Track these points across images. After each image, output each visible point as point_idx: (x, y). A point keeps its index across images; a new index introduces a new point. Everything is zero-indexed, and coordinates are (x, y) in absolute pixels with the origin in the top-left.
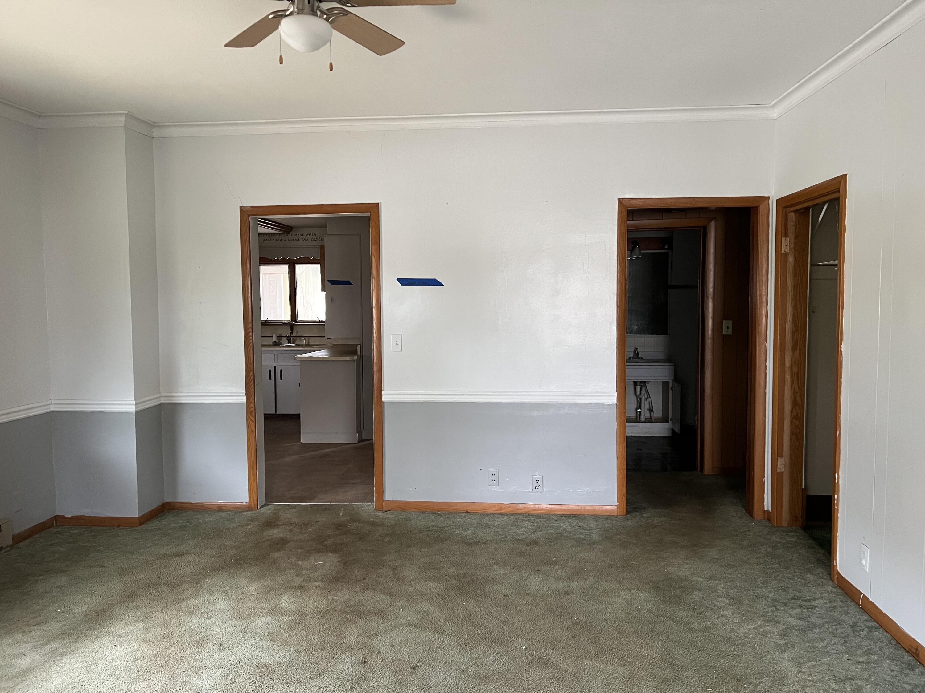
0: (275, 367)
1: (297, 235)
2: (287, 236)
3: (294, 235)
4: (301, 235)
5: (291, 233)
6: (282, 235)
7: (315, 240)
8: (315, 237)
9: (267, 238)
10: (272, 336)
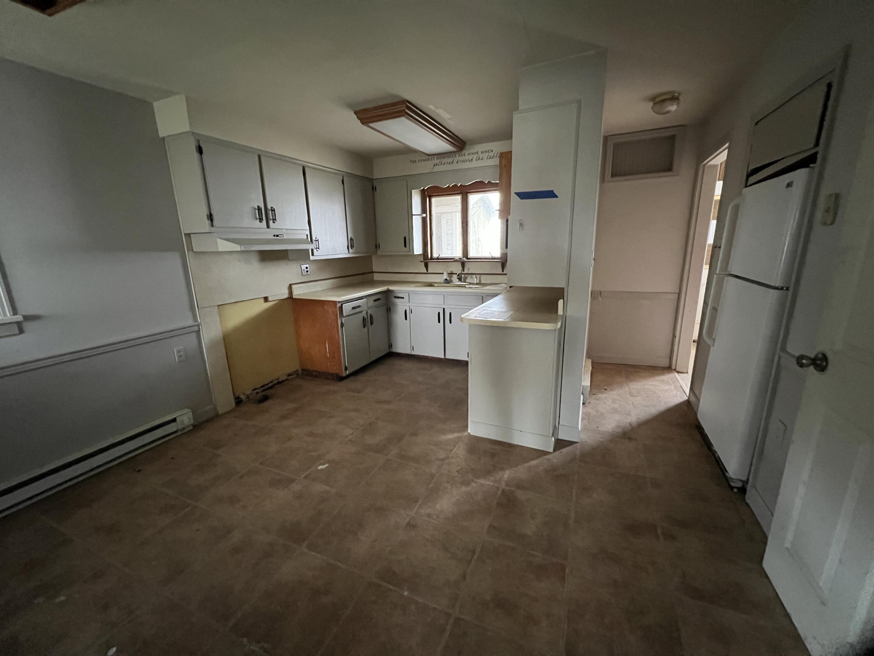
0: (444, 309)
1: (471, 154)
2: (459, 157)
3: (467, 154)
4: (475, 153)
5: (464, 152)
6: (454, 156)
7: (491, 158)
8: (491, 154)
9: (438, 161)
10: (443, 273)
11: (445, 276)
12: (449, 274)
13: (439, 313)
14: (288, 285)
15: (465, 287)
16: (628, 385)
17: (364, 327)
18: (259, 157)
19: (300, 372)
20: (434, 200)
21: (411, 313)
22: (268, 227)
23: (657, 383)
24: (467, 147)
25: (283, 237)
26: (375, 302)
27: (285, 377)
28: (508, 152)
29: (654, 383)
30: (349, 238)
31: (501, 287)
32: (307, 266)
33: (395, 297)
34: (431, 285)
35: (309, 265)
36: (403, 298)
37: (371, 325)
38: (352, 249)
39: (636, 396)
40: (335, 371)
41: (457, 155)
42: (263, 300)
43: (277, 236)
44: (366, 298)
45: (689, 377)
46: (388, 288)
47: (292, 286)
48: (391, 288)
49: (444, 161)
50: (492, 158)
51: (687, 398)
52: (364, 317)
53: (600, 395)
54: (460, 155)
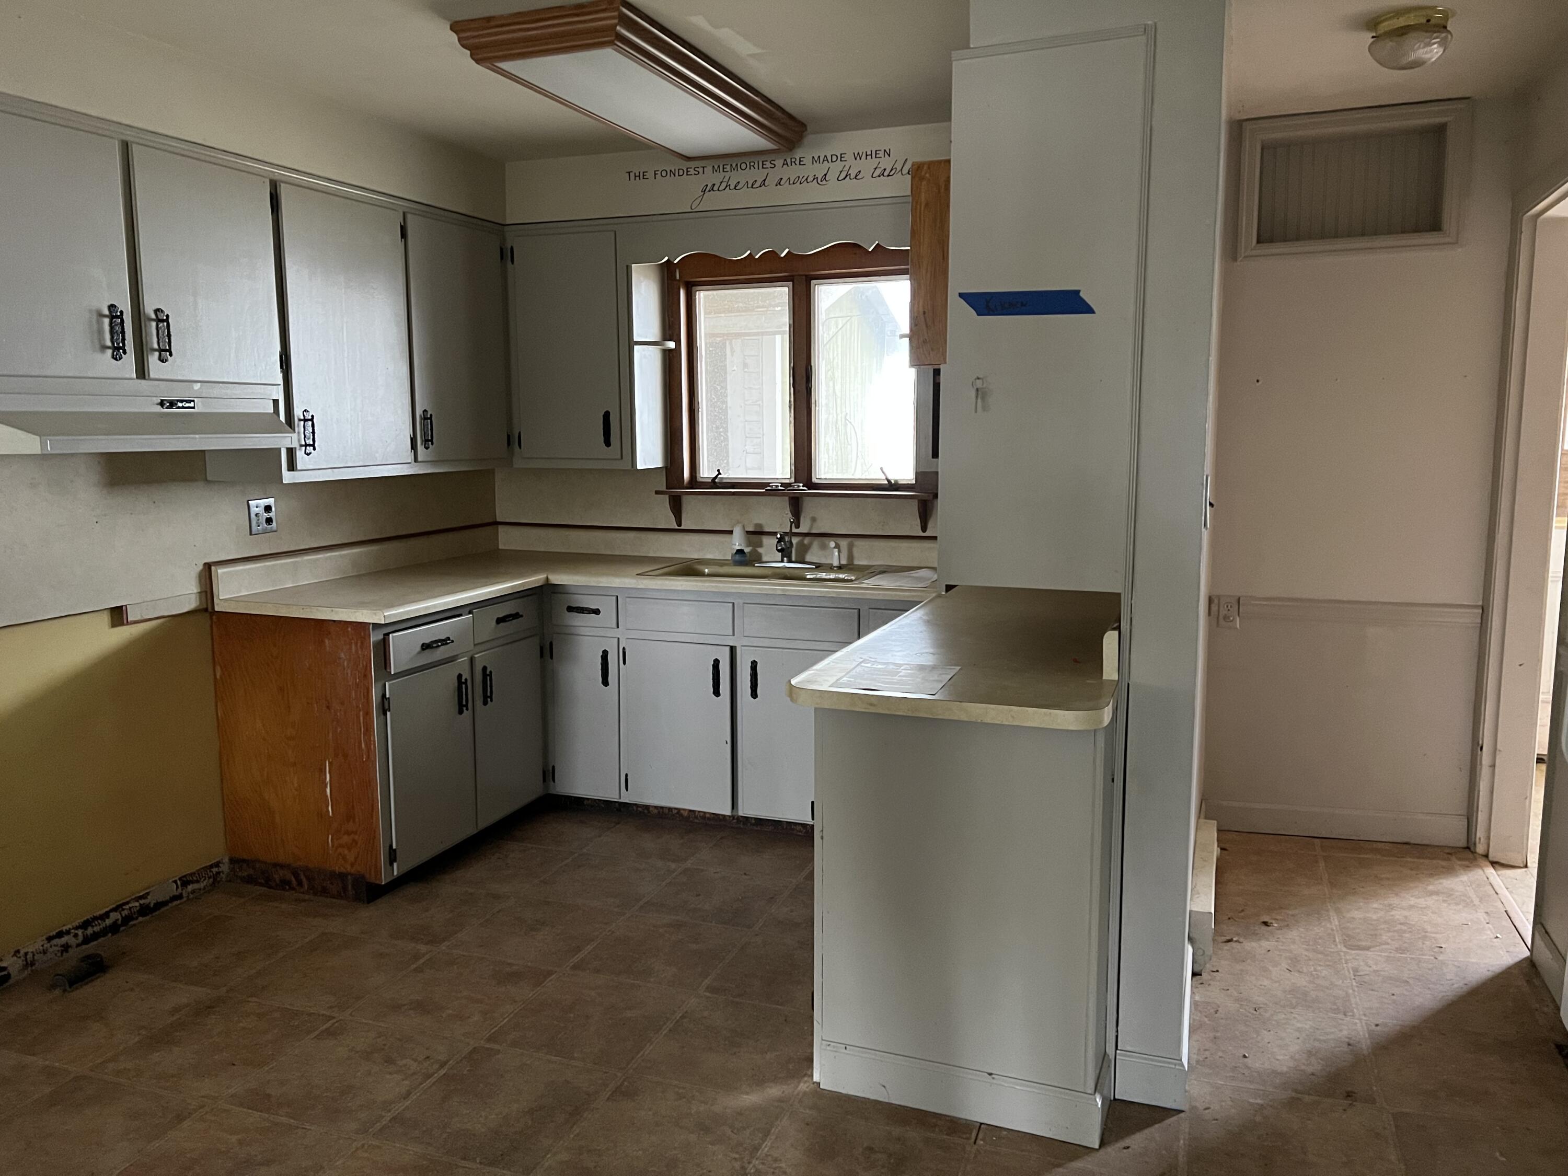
0: (733, 650)
1: (821, 161)
2: (785, 166)
3: (807, 160)
4: (834, 158)
5: (798, 154)
6: (768, 165)
7: (886, 174)
8: (886, 163)
9: (716, 178)
10: (731, 532)
11: (737, 541)
12: (748, 532)
13: (716, 664)
14: (201, 567)
15: (804, 579)
16: (1338, 911)
17: (461, 712)
18: (126, 147)
19: (225, 868)
20: (703, 297)
21: (624, 663)
22: (142, 372)
23: (1430, 901)
24: (809, 139)
25: (193, 408)
26: (502, 624)
27: (173, 890)
28: (940, 162)
29: (1422, 902)
30: (419, 412)
31: (920, 579)
32: (271, 501)
33: (570, 609)
34: (689, 569)
35: (275, 501)
36: (597, 612)
37: (485, 703)
38: (427, 448)
39: (1367, 948)
40: (352, 865)
41: (779, 162)
42: (106, 618)
43: (172, 404)
44: (470, 613)
45: (1528, 879)
46: (547, 578)
47: (213, 568)
48: (558, 578)
49: (736, 177)
50: (889, 176)
51: (1528, 954)
52: (460, 676)
53: (1249, 945)
54: (789, 161)
